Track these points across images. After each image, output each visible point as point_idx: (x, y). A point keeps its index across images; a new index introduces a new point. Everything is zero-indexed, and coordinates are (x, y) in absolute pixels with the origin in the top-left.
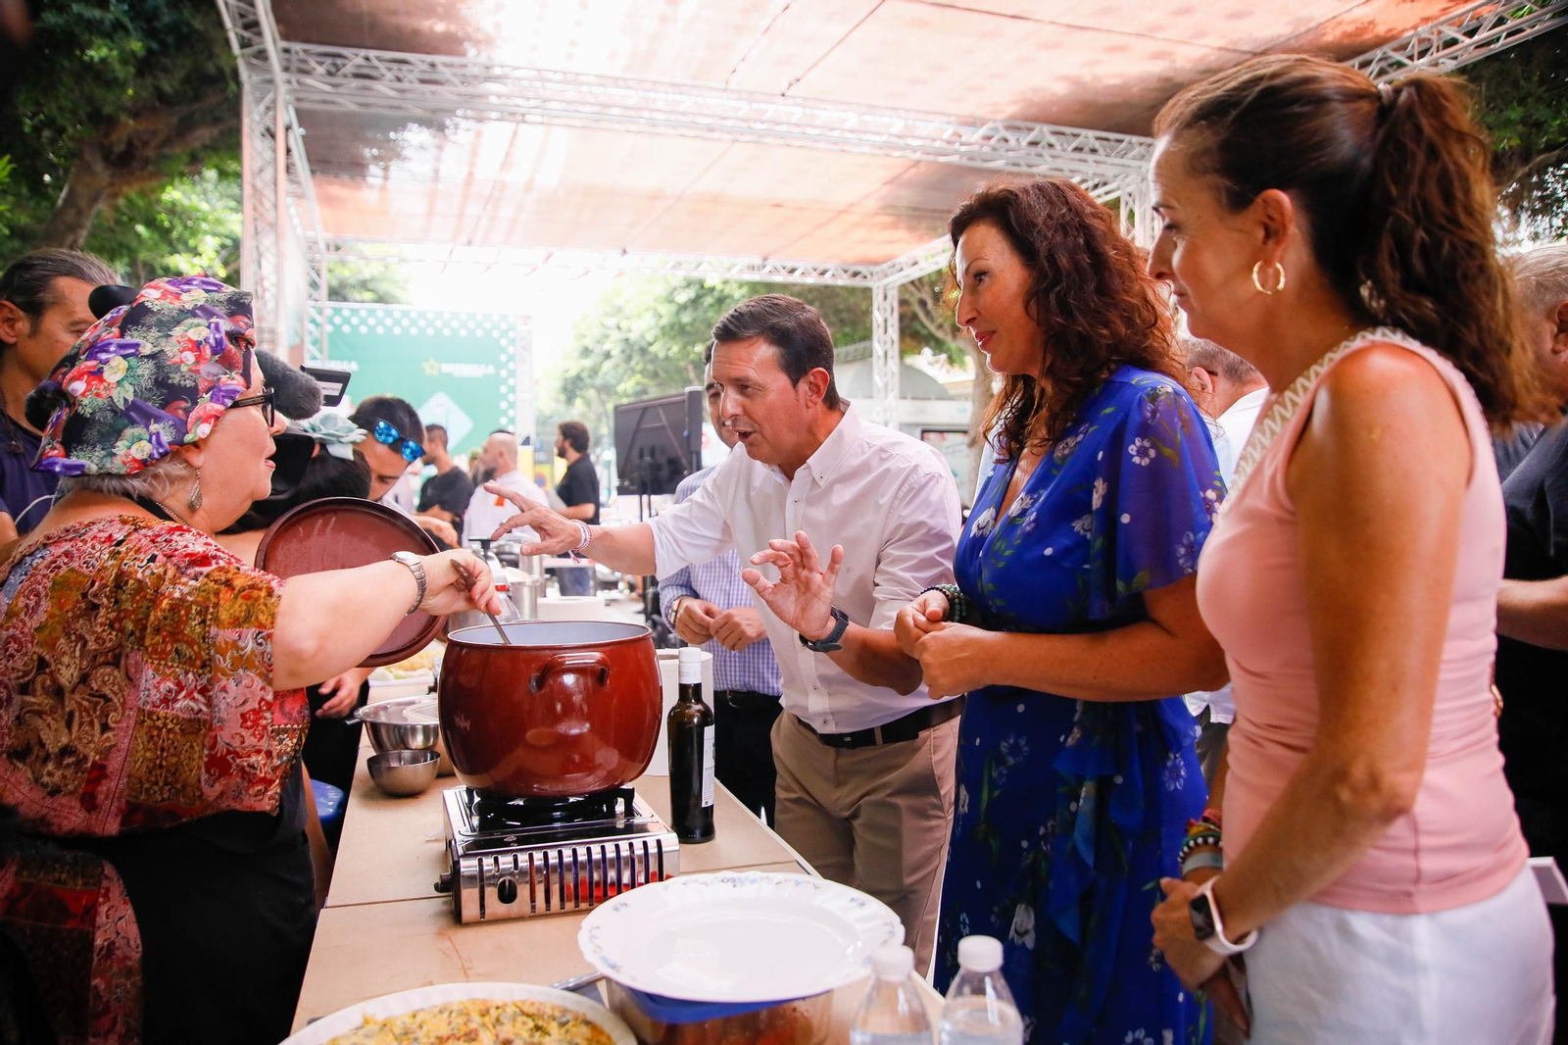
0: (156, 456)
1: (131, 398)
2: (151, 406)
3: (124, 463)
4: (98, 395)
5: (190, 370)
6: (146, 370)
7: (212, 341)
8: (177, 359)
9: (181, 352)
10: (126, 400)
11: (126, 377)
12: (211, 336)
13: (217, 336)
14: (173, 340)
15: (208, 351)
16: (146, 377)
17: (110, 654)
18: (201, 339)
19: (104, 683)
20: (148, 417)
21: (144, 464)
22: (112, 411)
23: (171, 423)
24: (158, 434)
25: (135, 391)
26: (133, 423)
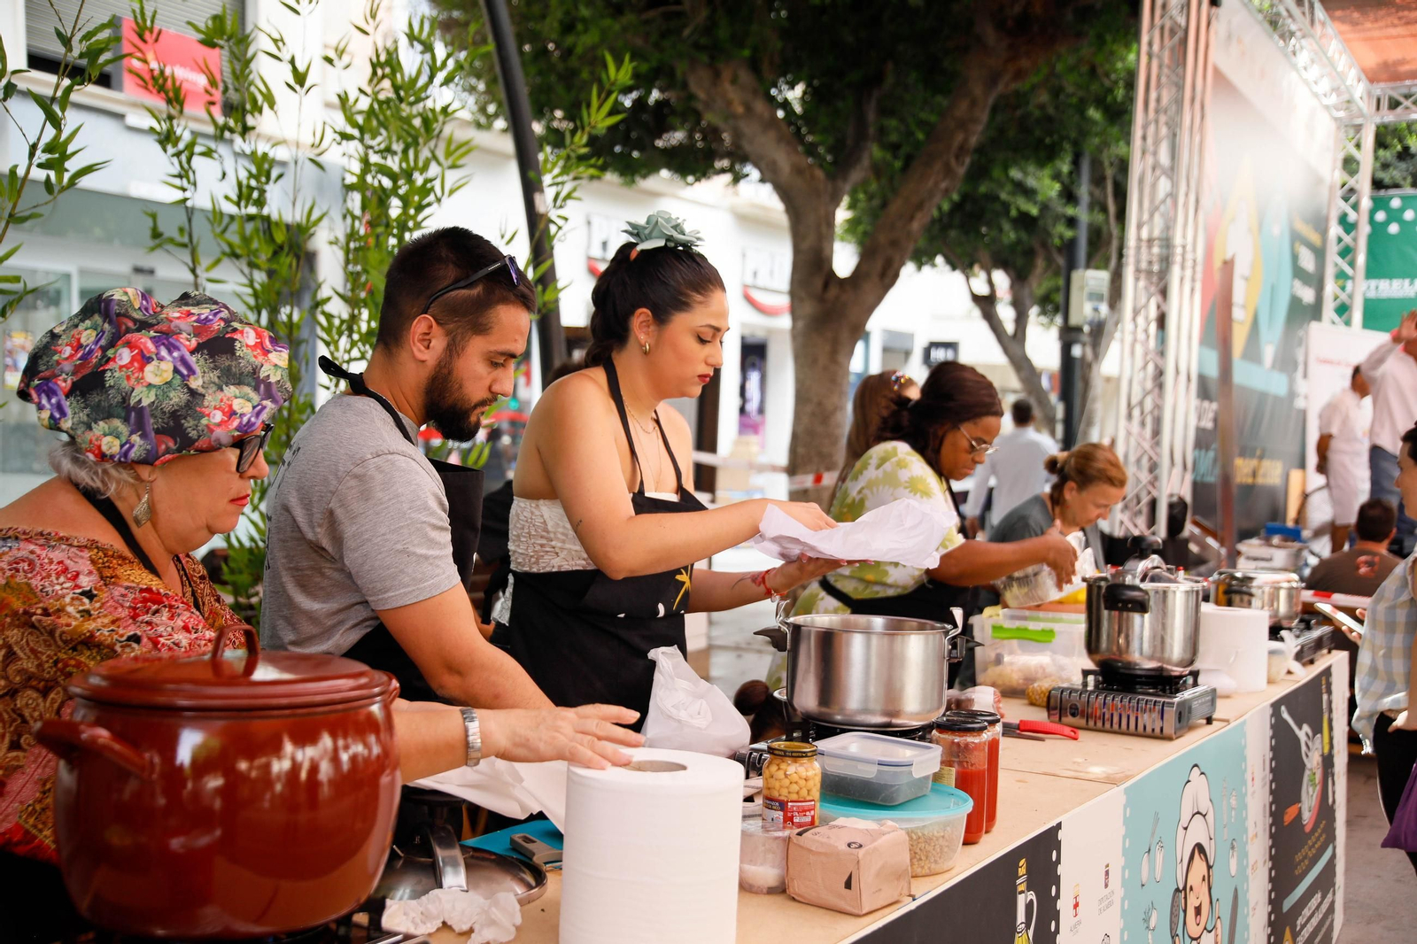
0: (116, 459)
1: (145, 403)
2: (151, 423)
3: (91, 442)
4: (128, 378)
5: (207, 426)
6: (177, 398)
7: (245, 419)
8: (207, 412)
9: (215, 408)
10: (140, 401)
11: (160, 387)
12: (248, 416)
13: (253, 419)
14: (220, 395)
15: (236, 423)
16: (172, 403)
17: (42, 683)
18: (239, 412)
19: (27, 705)
20: (139, 427)
21: (102, 457)
22: (124, 398)
23: (149, 447)
24: (132, 446)
25: (153, 403)
26: (126, 420)
